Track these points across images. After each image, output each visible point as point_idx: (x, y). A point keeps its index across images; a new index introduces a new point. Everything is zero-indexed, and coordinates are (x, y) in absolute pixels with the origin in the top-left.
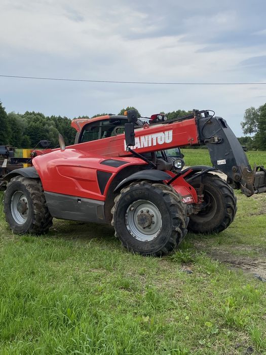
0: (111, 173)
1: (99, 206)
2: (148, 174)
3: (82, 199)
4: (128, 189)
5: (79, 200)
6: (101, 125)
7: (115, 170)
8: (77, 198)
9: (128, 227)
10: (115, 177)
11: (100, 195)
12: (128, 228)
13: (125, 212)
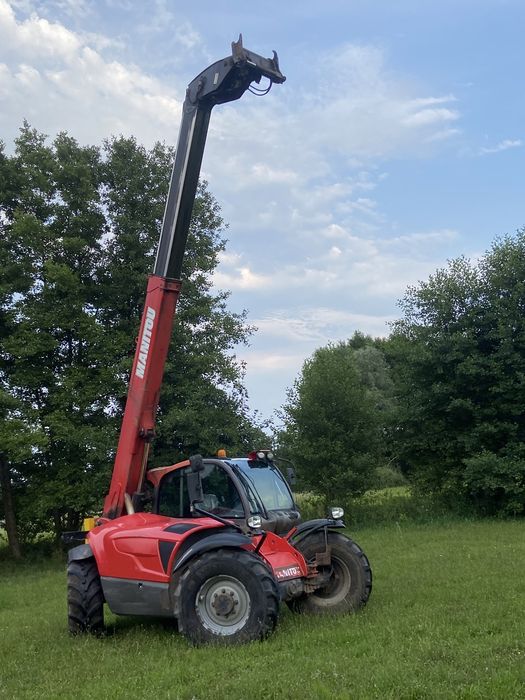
0: (174, 543)
1: (163, 590)
2: (225, 539)
3: (144, 583)
4: (188, 572)
5: (141, 584)
6: (182, 474)
7: (178, 538)
8: (138, 582)
9: (204, 625)
10: (179, 548)
11: (163, 575)
12: (206, 628)
13: (195, 607)
